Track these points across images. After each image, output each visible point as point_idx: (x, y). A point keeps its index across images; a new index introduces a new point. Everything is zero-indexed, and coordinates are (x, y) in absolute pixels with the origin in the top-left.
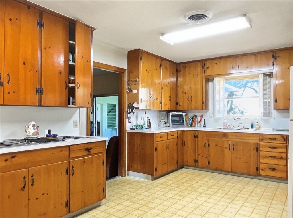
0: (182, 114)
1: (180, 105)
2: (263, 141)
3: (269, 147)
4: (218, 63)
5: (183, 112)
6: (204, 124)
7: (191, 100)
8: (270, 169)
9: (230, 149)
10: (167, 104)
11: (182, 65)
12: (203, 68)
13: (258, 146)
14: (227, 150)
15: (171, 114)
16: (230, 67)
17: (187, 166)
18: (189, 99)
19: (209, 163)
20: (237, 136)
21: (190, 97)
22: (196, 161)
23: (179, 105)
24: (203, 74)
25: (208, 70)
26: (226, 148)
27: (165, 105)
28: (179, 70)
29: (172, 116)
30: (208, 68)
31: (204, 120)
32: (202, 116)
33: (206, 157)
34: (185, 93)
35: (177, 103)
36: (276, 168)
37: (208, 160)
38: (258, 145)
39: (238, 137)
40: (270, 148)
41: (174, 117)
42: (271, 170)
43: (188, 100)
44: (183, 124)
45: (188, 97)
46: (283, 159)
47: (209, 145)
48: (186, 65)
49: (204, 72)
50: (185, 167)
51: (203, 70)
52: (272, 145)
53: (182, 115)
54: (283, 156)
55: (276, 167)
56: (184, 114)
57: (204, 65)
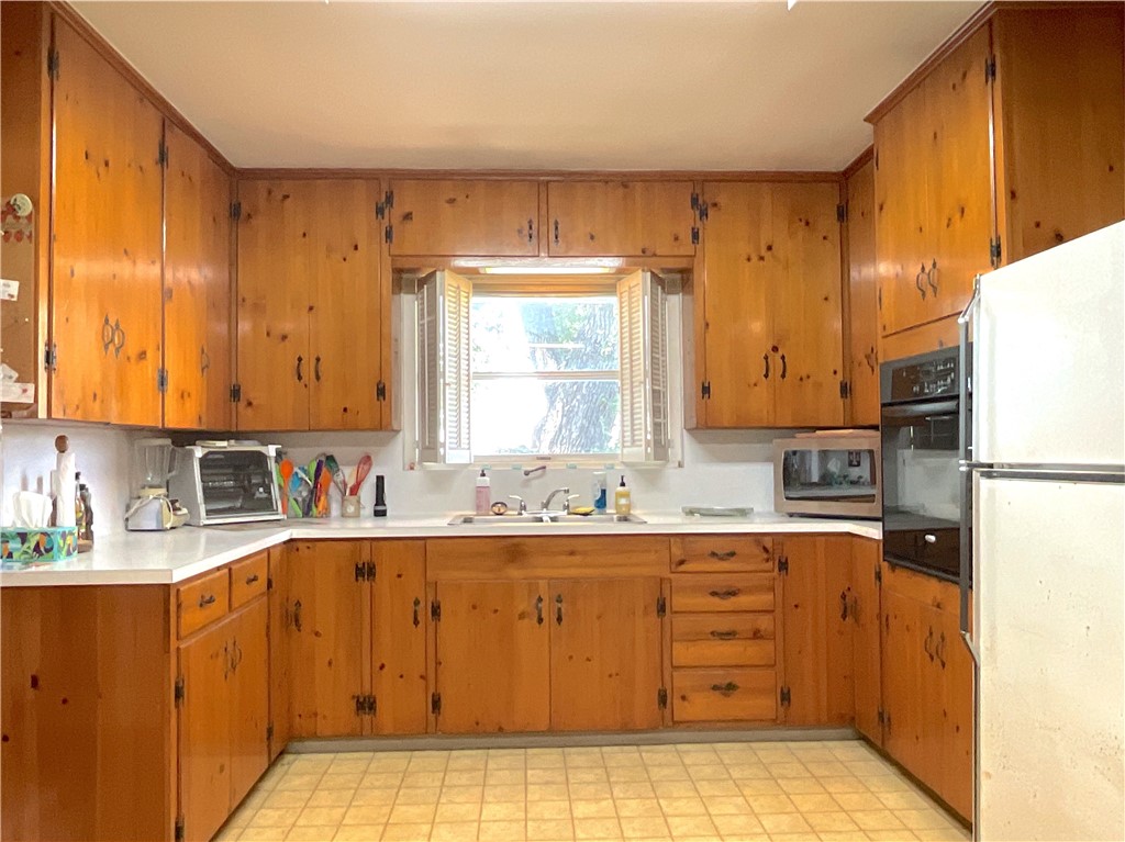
0: (260, 453)
1: (250, 404)
2: (683, 568)
3: (711, 591)
4: (461, 198)
5: (265, 437)
6: (380, 500)
7: (318, 378)
8: (715, 688)
9: (540, 620)
10: (189, 395)
11: (262, 185)
12: (380, 211)
13: (667, 593)
14: (526, 630)
15: (199, 452)
16: (517, 227)
17: (314, 736)
18: (308, 370)
19: (436, 704)
20: (572, 553)
21: (313, 362)
22: (366, 705)
23: (242, 404)
24: (385, 246)
25: (409, 225)
26: (522, 616)
27: (182, 397)
28: (245, 209)
29: (205, 462)
30: (408, 216)
31: (380, 480)
32: (367, 460)
33: (422, 672)
34: (284, 337)
35: (235, 393)
36: (736, 681)
37: (432, 690)
38: (666, 587)
39: (577, 559)
40: (714, 594)
41: (215, 467)
42: (717, 692)
43: (300, 378)
44: (267, 505)
45: (300, 359)
46: (762, 637)
47: (436, 611)
48: (287, 186)
49: (389, 235)
50: (297, 745)
51: (385, 223)
52: (722, 581)
53: (260, 458)
54: (763, 628)
55: (736, 677)
56: (271, 451)
57: (389, 199)
